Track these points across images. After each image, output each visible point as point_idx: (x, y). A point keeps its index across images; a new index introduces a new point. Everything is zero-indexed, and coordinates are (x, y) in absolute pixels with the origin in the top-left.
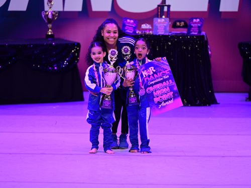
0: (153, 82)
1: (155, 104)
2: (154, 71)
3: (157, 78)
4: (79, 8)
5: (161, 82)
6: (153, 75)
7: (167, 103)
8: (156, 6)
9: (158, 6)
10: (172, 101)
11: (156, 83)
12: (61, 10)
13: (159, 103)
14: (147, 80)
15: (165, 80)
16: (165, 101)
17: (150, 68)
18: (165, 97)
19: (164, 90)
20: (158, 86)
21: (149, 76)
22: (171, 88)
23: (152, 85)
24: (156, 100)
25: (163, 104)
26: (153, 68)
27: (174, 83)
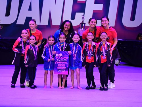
0: (59, 60)
1: (57, 70)
2: (62, 56)
3: (62, 59)
4: (47, 24)
5: (63, 61)
6: (61, 57)
7: (62, 71)
8: (80, 24)
9: (80, 23)
10: (64, 71)
11: (60, 61)
12: (39, 24)
13: (59, 70)
14: (57, 58)
15: (65, 61)
16: (61, 70)
17: (60, 54)
18: (62, 68)
19: (63, 65)
20: (61, 62)
21: (59, 57)
22: (66, 65)
23: (59, 61)
24: (58, 68)
25: (60, 71)
26: (62, 54)
27: (68, 64)
